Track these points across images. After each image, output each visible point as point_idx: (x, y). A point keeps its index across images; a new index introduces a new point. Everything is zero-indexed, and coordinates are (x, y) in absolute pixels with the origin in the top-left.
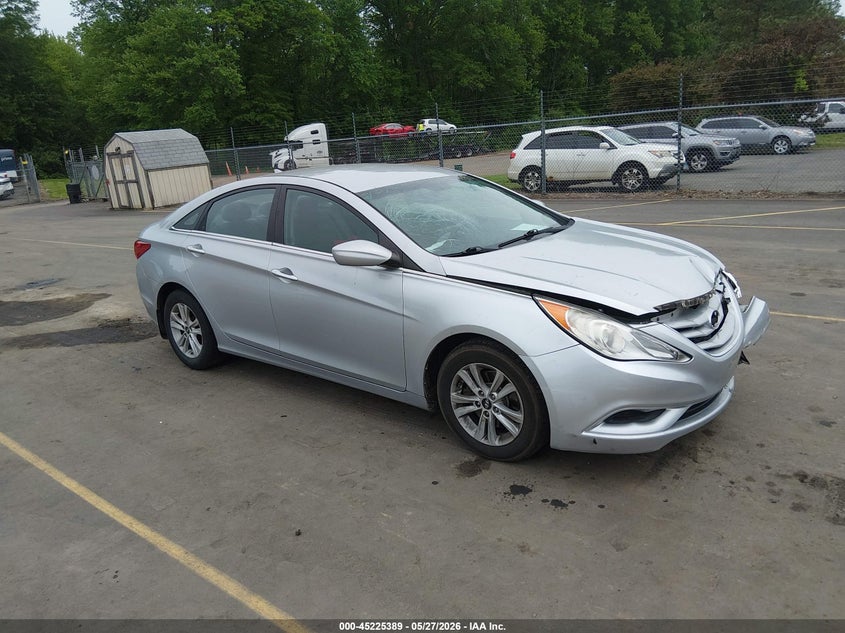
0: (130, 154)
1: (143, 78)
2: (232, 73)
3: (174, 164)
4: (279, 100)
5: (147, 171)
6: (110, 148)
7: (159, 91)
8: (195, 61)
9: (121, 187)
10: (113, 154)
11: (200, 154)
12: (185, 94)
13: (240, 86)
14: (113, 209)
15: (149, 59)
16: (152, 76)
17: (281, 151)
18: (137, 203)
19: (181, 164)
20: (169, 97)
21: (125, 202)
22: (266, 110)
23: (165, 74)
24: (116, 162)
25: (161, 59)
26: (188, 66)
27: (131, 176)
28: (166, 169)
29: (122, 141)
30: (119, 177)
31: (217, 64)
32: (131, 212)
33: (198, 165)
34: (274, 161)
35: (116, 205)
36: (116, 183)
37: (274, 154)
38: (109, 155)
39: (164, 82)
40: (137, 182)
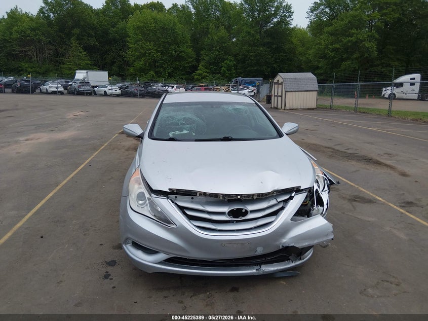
0: (282, 83)
1: (327, 47)
2: (372, 46)
3: (300, 90)
4: (398, 59)
5: (286, 92)
6: (275, 81)
7: (332, 54)
8: (354, 39)
9: (276, 98)
10: (276, 83)
11: (315, 86)
12: (345, 56)
13: (375, 52)
14: (271, 108)
15: (331, 38)
16: (331, 47)
17: (388, 88)
18: (279, 106)
19: (303, 90)
20: (336, 57)
21: (275, 106)
22: (389, 65)
23: (337, 46)
24: (276, 86)
25: (338, 38)
26: (349, 41)
27: (280, 94)
28: (295, 91)
29: (281, 77)
30: (276, 94)
31: (364, 41)
32: (277, 110)
33: (312, 91)
34: (383, 93)
35: (273, 107)
36: (274, 96)
37: (384, 89)
38: (275, 83)
39: (336, 50)
40: (281, 96)
